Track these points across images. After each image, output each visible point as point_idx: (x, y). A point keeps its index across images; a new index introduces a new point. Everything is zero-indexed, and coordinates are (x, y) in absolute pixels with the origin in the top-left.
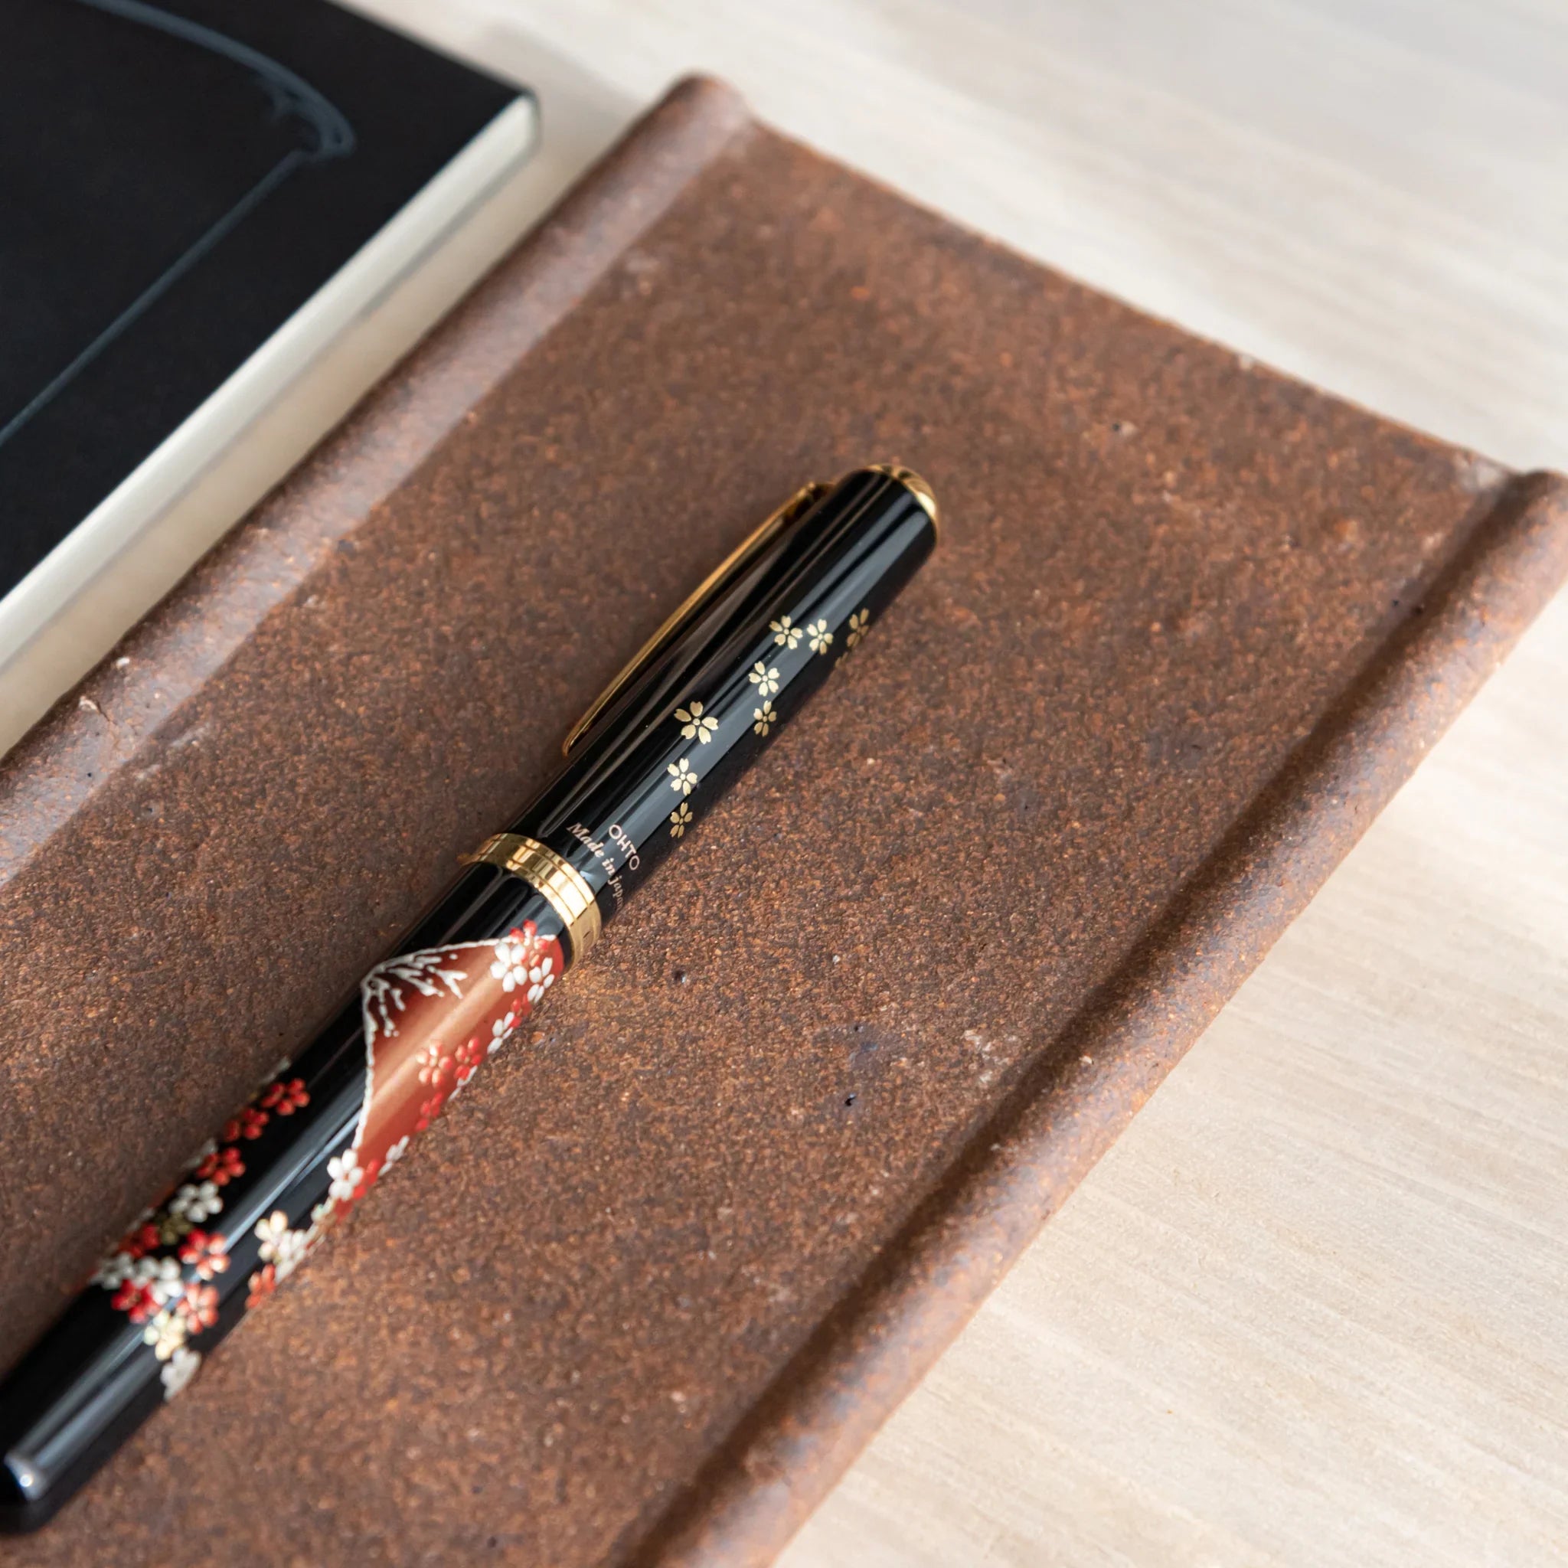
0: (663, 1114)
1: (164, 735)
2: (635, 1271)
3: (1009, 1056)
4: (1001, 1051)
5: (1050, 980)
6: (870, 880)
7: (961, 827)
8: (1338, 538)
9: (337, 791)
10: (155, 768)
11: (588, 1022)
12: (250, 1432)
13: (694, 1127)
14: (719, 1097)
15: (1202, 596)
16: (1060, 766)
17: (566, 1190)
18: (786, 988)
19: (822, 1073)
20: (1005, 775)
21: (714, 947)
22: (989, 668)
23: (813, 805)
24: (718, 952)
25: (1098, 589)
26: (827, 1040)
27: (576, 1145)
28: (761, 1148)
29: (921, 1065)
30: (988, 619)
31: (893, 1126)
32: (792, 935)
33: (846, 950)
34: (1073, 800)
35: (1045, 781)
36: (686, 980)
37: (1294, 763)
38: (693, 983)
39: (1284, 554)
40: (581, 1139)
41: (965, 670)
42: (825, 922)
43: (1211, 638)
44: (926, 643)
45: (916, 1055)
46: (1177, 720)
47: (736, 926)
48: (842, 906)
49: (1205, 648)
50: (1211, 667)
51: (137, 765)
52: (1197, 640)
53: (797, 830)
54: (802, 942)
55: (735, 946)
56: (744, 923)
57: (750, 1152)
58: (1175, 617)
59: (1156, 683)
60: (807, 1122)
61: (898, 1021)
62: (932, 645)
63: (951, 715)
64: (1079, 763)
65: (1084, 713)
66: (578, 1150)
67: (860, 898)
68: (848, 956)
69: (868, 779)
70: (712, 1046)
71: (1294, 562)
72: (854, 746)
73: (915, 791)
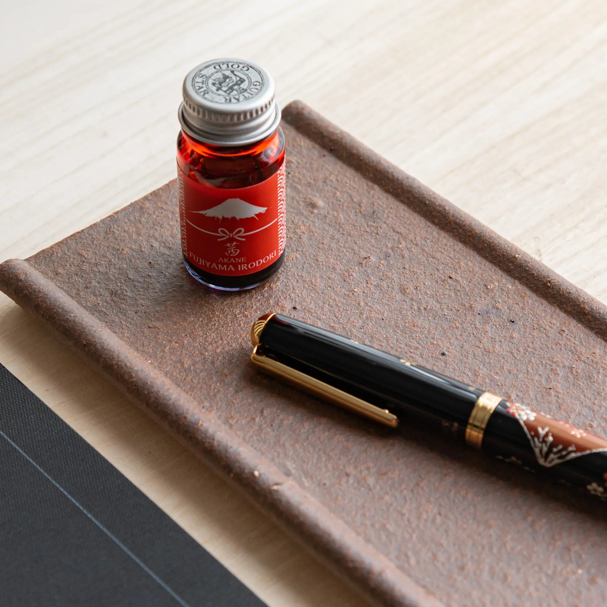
0: (508, 369)
1: (288, 474)
2: (578, 387)
3: (502, 279)
4: (499, 281)
5: (470, 264)
6: (412, 300)
7: (393, 274)
10: (303, 479)
13: (515, 362)
14: (502, 353)
15: (305, 199)
16: (373, 246)
17: (537, 400)
18: (456, 328)
19: (498, 326)
20: (373, 259)
21: (433, 344)
22: (321, 254)
23: (372, 308)
24: (435, 343)
25: (293, 222)
26: (483, 323)
27: (516, 394)
28: (528, 346)
29: (500, 301)
30: (297, 250)
31: (526, 312)
32: (432, 323)
33: (443, 310)
34: (390, 245)
35: (378, 251)
36: (446, 353)
37: (391, 190)
38: (448, 352)
39: (293, 176)
40: (514, 392)
41: (320, 260)
42: (428, 313)
43: (325, 199)
44: (303, 267)
45: (495, 301)
46: (360, 215)
47: (424, 336)
48: (422, 308)
49: (329, 202)
50: (339, 203)
51: (301, 484)
52: (325, 203)
53: (383, 314)
54: (436, 321)
55: (433, 338)
56: (423, 334)
57: (529, 349)
58: (313, 206)
59: (341, 216)
60: (519, 333)
61: (479, 303)
62: (305, 266)
63: (340, 267)
64: (373, 241)
65: (350, 236)
66: (519, 394)
67: (420, 303)
68: (445, 310)
69: (364, 292)
70: (478, 352)
71: (297, 174)
72: (347, 293)
73: (373, 282)
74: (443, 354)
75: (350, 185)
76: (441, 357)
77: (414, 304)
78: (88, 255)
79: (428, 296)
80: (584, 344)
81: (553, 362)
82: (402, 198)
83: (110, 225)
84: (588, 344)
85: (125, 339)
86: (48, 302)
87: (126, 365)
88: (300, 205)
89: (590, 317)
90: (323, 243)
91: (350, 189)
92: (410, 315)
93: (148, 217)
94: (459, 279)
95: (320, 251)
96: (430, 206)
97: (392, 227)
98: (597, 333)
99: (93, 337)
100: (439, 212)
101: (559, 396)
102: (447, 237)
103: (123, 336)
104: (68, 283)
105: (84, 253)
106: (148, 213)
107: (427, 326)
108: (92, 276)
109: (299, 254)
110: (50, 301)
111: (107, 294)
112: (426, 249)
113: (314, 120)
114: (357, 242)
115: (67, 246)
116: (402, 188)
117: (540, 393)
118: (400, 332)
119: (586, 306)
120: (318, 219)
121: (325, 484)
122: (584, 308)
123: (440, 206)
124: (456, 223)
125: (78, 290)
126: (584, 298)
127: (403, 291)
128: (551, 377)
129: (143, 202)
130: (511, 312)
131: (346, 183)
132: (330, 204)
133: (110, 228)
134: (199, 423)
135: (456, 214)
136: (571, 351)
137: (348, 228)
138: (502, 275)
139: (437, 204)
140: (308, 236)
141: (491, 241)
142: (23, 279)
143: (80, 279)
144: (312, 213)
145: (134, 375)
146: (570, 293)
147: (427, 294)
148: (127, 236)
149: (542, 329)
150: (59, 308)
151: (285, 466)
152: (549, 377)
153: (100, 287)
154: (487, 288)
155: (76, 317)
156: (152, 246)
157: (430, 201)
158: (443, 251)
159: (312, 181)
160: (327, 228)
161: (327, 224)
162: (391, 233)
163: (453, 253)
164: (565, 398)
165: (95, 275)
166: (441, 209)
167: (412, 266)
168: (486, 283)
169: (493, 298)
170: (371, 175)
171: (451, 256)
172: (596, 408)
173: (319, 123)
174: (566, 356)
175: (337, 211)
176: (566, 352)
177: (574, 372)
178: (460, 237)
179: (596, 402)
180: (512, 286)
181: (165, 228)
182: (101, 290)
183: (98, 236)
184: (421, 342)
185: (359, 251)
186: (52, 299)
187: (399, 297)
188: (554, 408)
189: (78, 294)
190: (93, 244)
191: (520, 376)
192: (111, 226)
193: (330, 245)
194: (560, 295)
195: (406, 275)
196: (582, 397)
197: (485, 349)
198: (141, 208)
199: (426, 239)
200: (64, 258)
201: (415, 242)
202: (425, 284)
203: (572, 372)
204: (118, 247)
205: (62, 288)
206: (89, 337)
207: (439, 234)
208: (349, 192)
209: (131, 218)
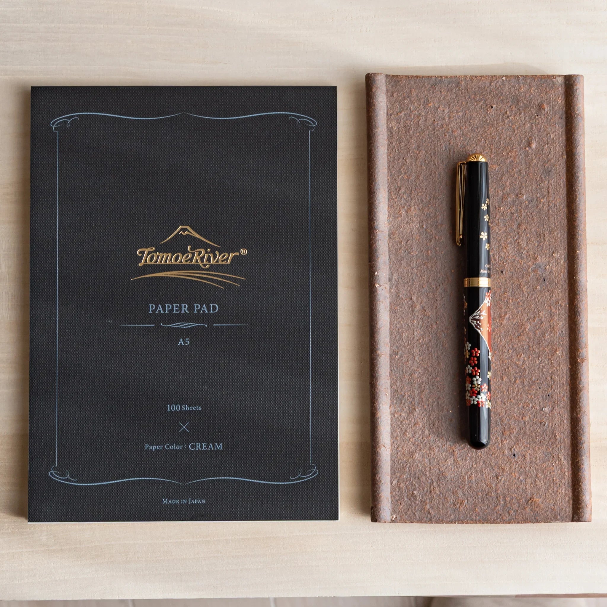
0: (519, 301)
1: (390, 280)
2: (535, 334)
3: (563, 255)
4: (561, 255)
5: (559, 235)
6: (518, 233)
7: (525, 213)
8: (544, 109)
9: (424, 272)
10: (394, 287)
11: (495, 290)
12: (500, 400)
13: (525, 300)
14: (525, 292)
15: (530, 137)
16: (531, 190)
17: (514, 325)
18: (520, 264)
19: (537, 277)
20: (524, 197)
21: (503, 263)
22: (507, 176)
23: (499, 223)
24: (505, 264)
25: (513, 146)
26: (533, 270)
27: (510, 316)
28: (538, 298)
29: (551, 265)
30: (499, 165)
31: (554, 280)
32: (514, 253)
33: (524, 250)
34: (538, 195)
35: (531, 194)
36: (504, 272)
37: (568, 166)
38: (505, 272)
39: (537, 119)
40: (510, 314)
41: (503, 178)
42: (517, 246)
43: (538, 145)
44: (493, 177)
45: (549, 264)
46: (543, 167)
47: (504, 256)
48: (517, 241)
49: (538, 148)
50: (541, 152)
51: (391, 289)
52: (535, 147)
53: (500, 230)
54: (516, 253)
55: (506, 261)
56: (505, 255)
57: (536, 300)
58: (529, 145)
59: (535, 161)
60: (541, 288)
61: (542, 259)
62: (494, 176)
63: (507, 190)
64: (534, 187)
65: (528, 175)
66: (511, 317)
67: (519, 238)
68: (525, 251)
69: (504, 212)
70: (517, 283)
71: (540, 119)
72: (497, 207)
73: (512, 210)
74: (502, 272)
75: (556, 146)
76: (500, 272)
77: (517, 236)
78: (414, 94)
79: (527, 237)
80: (560, 316)
81: (538, 314)
82: (568, 175)
83: (437, 82)
84: (561, 317)
85: (389, 157)
86: (373, 114)
87: (375, 176)
88: (525, 139)
89: (573, 307)
90: (513, 170)
91: (553, 148)
92: (509, 240)
93: (457, 91)
94: (547, 239)
95: (508, 174)
96: (573, 192)
97: (549, 186)
98: (569, 316)
99: (375, 150)
100: (573, 198)
101: (524, 331)
102: (565, 212)
103: (389, 155)
104: (393, 105)
105: (413, 92)
106: (459, 89)
107: (510, 252)
108: (405, 108)
109: (498, 168)
110: (374, 114)
111: (402, 125)
112: (550, 211)
113: (574, 96)
114: (528, 182)
115: (409, 81)
116: (572, 170)
117: (518, 323)
118: (497, 246)
119: (577, 302)
120: (524, 154)
121: (399, 296)
122: (575, 302)
123: (576, 195)
124: (573, 210)
125: (393, 113)
126: (580, 297)
127: (519, 225)
128: (530, 320)
129: (463, 80)
130: (549, 275)
131: (555, 143)
132: (537, 150)
133: (436, 85)
134: (377, 230)
135: (578, 206)
136: (551, 315)
137: (532, 170)
138: (565, 253)
139: (576, 194)
140: (511, 160)
141: (576, 234)
142: (373, 92)
143: (399, 106)
144: (525, 148)
145: (373, 184)
146: (577, 289)
147: (527, 236)
148: (439, 96)
149: (552, 294)
150: (374, 122)
151: (392, 275)
152: (529, 320)
153: (403, 118)
154: (552, 254)
155: (377, 132)
156: (444, 110)
157: (575, 189)
158: (556, 218)
159: (542, 129)
160: (523, 163)
161: (525, 160)
162: (545, 189)
163: (559, 223)
164: (525, 334)
165: (407, 109)
166: (575, 198)
167: (536, 215)
168: (555, 251)
169: (549, 261)
170: (568, 149)
171: (556, 224)
172: (531, 349)
173: (575, 99)
174: (547, 315)
175: (536, 157)
176: (548, 314)
177: (541, 325)
178: (569, 218)
179: (534, 347)
180: (563, 262)
181: (459, 104)
182: (402, 120)
183: (427, 86)
184: (500, 259)
185: (523, 188)
186: (375, 114)
187: (515, 227)
188: (517, 335)
189: (391, 115)
190: (421, 89)
191: (520, 309)
192: (437, 84)
193: (515, 174)
194: (574, 286)
195: (529, 218)
196: (532, 340)
197: (520, 284)
198: (459, 83)
199: (555, 206)
200: (402, 88)
201: (549, 204)
202: (531, 230)
203: (540, 325)
204: (430, 99)
205: (388, 106)
206: (373, 148)
207: (563, 208)
208: (552, 149)
209: (450, 85)
